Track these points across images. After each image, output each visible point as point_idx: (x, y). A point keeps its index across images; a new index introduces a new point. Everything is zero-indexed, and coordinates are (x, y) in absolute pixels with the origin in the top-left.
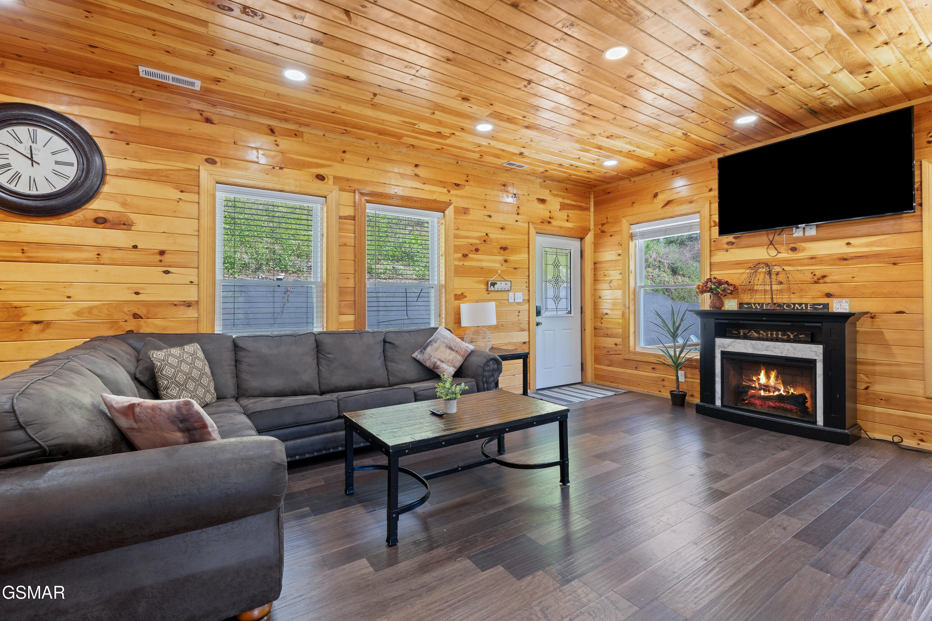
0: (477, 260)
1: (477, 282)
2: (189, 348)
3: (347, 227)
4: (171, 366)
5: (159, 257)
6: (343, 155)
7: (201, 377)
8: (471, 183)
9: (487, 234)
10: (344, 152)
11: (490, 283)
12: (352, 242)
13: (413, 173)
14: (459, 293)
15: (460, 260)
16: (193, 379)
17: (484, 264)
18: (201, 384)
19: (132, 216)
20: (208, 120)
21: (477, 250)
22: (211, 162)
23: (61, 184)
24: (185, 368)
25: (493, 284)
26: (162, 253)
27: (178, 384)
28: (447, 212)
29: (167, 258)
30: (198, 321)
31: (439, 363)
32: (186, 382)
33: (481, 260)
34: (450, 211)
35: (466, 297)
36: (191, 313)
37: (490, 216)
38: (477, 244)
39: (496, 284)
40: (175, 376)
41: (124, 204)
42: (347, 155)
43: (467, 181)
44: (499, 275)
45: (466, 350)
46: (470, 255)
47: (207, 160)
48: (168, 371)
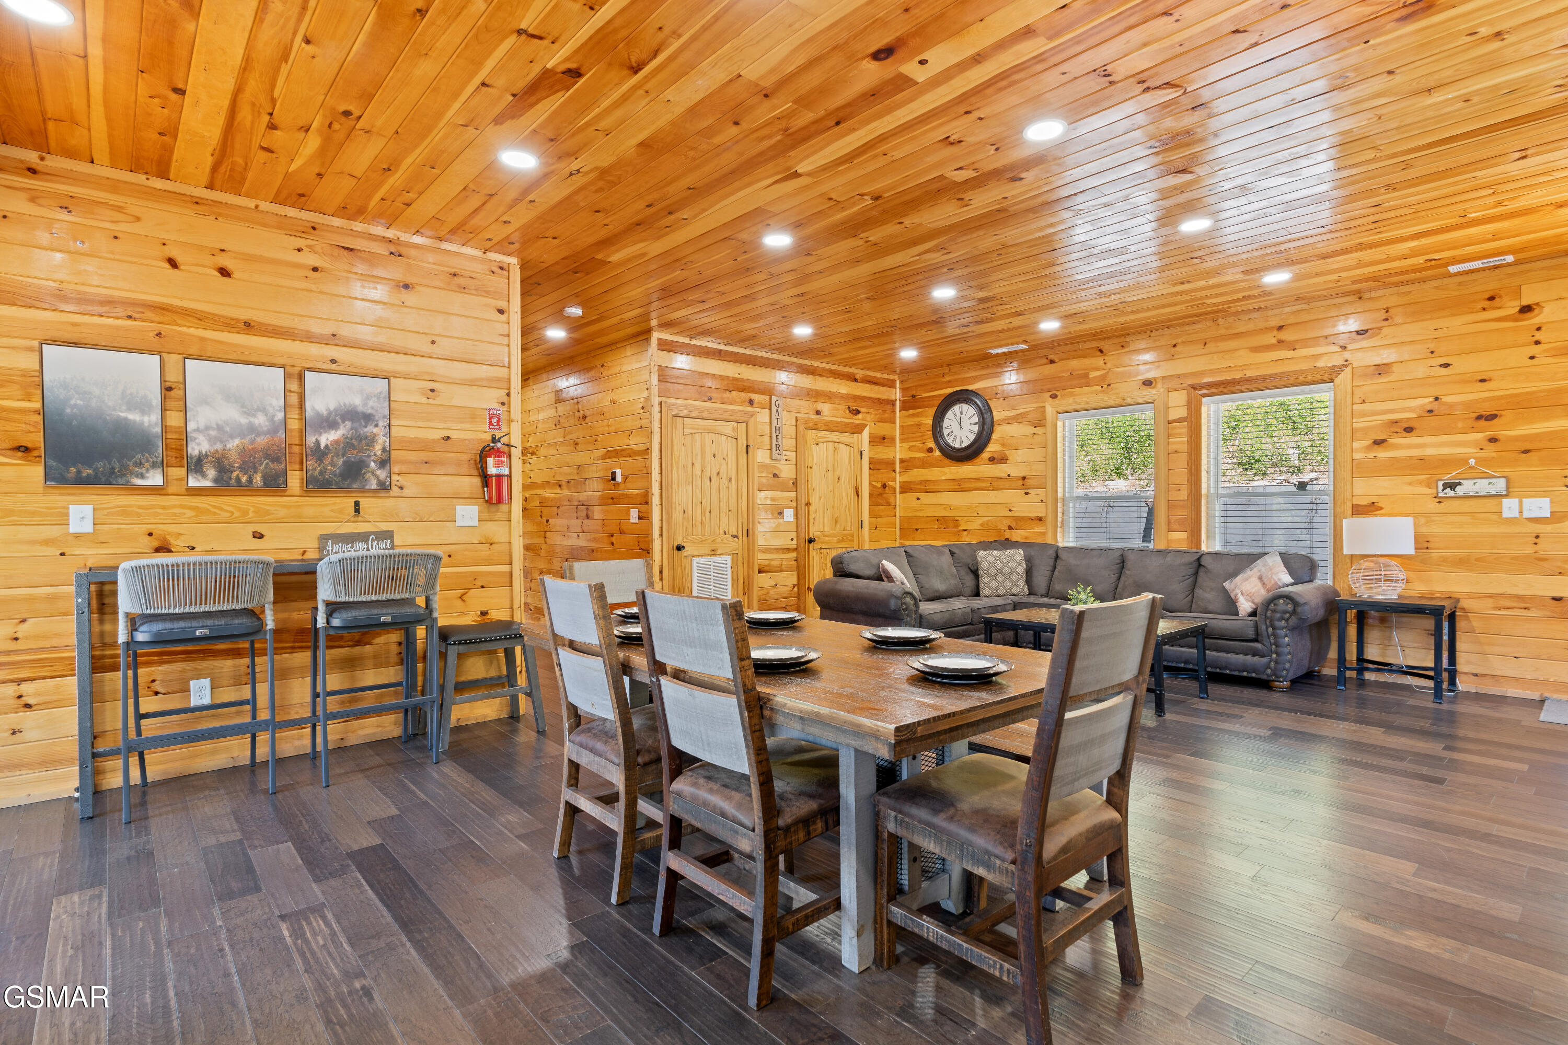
0: (1409, 447)
1: (1410, 484)
2: (1010, 552)
3: (1178, 431)
4: (988, 562)
5: (1021, 482)
6: (1174, 349)
7: (1011, 574)
8: (1398, 320)
9: (1437, 399)
10: (1175, 346)
11: (1440, 484)
12: (1184, 447)
13: (1274, 341)
14: (1365, 502)
15: (1368, 449)
16: (1004, 574)
17: (1429, 452)
18: (1009, 579)
19: (1007, 452)
20: (1052, 362)
21: (1409, 430)
22: (1054, 396)
23: (972, 437)
24: (999, 565)
25: (1452, 486)
26: (1024, 478)
27: (990, 575)
28: (1337, 381)
29: (1029, 482)
30: (1044, 534)
31: (1239, 596)
32: (996, 575)
33: (1423, 446)
34: (1344, 378)
35: (1381, 508)
36: (1040, 528)
37: (1447, 365)
38: (1408, 419)
39: (1460, 484)
40: (988, 569)
41: (1003, 445)
42: (1178, 349)
43: (1386, 320)
44: (1472, 467)
45: (1276, 583)
46: (1391, 441)
47: (1051, 397)
48: (984, 565)
